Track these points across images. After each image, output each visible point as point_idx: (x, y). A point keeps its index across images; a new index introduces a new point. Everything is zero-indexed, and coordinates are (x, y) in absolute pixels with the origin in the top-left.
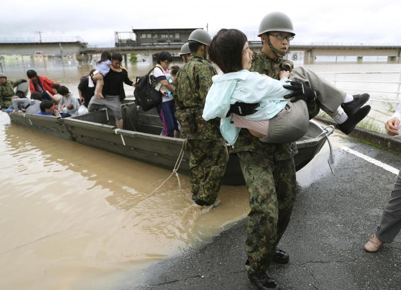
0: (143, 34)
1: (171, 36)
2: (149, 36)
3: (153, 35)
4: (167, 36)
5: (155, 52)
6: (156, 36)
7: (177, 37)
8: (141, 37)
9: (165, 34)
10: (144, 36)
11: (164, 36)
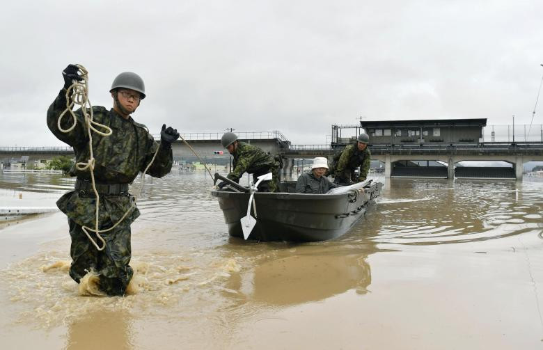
0: (379, 129)
1: (426, 133)
2: (388, 133)
3: (394, 131)
4: (418, 133)
5: (395, 159)
6: (399, 133)
7: (437, 134)
8: (373, 135)
9: (415, 129)
10: (379, 133)
11: (413, 133)
